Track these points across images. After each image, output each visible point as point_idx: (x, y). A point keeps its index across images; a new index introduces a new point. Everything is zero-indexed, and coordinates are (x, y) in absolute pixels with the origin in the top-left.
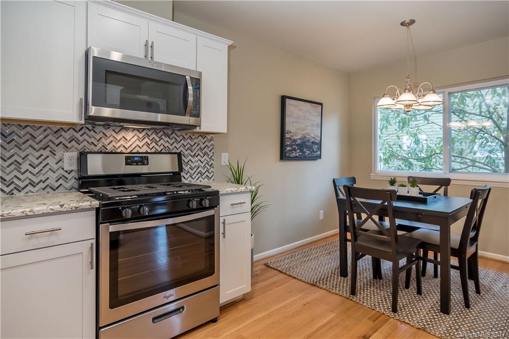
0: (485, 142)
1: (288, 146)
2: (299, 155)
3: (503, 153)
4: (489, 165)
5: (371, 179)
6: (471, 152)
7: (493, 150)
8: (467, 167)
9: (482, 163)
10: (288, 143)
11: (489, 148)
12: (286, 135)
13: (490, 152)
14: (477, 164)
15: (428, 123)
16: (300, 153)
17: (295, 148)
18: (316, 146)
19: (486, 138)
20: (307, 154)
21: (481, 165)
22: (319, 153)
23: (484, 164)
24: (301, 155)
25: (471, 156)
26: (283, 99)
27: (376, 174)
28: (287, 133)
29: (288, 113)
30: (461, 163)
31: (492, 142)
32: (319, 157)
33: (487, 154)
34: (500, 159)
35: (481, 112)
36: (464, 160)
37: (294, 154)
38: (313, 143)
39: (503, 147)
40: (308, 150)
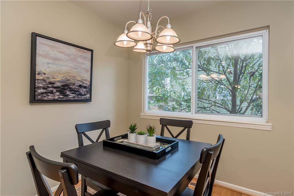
0: (221, 90)
1: (39, 88)
2: (60, 98)
3: (231, 97)
4: (223, 105)
5: (141, 117)
6: (213, 97)
7: (226, 95)
8: (211, 106)
9: (219, 104)
10: (41, 85)
11: (223, 94)
12: (37, 76)
13: (224, 97)
14: (217, 105)
15: (189, 77)
16: (61, 96)
17: (52, 91)
18: (85, 89)
19: (222, 88)
20: (70, 97)
21: (219, 105)
22: (88, 96)
23: (220, 104)
24: (62, 98)
25: (213, 99)
26: (34, 36)
27: (145, 113)
28: (39, 74)
29: (41, 53)
30: (208, 104)
31: (225, 91)
32: (89, 100)
33: (222, 98)
34: (229, 101)
35: (219, 71)
36: (210, 101)
37: (49, 97)
38: (80, 86)
39: (231, 93)
40: (73, 93)
